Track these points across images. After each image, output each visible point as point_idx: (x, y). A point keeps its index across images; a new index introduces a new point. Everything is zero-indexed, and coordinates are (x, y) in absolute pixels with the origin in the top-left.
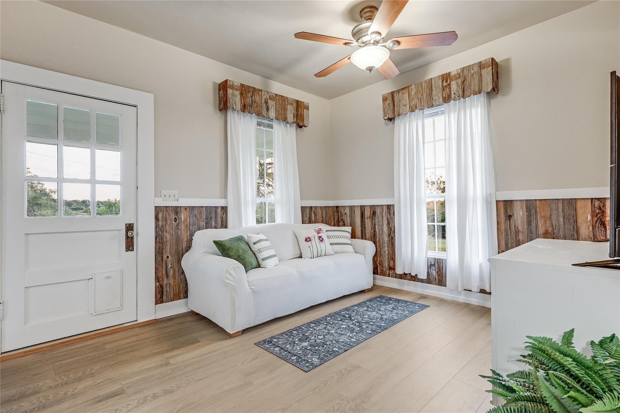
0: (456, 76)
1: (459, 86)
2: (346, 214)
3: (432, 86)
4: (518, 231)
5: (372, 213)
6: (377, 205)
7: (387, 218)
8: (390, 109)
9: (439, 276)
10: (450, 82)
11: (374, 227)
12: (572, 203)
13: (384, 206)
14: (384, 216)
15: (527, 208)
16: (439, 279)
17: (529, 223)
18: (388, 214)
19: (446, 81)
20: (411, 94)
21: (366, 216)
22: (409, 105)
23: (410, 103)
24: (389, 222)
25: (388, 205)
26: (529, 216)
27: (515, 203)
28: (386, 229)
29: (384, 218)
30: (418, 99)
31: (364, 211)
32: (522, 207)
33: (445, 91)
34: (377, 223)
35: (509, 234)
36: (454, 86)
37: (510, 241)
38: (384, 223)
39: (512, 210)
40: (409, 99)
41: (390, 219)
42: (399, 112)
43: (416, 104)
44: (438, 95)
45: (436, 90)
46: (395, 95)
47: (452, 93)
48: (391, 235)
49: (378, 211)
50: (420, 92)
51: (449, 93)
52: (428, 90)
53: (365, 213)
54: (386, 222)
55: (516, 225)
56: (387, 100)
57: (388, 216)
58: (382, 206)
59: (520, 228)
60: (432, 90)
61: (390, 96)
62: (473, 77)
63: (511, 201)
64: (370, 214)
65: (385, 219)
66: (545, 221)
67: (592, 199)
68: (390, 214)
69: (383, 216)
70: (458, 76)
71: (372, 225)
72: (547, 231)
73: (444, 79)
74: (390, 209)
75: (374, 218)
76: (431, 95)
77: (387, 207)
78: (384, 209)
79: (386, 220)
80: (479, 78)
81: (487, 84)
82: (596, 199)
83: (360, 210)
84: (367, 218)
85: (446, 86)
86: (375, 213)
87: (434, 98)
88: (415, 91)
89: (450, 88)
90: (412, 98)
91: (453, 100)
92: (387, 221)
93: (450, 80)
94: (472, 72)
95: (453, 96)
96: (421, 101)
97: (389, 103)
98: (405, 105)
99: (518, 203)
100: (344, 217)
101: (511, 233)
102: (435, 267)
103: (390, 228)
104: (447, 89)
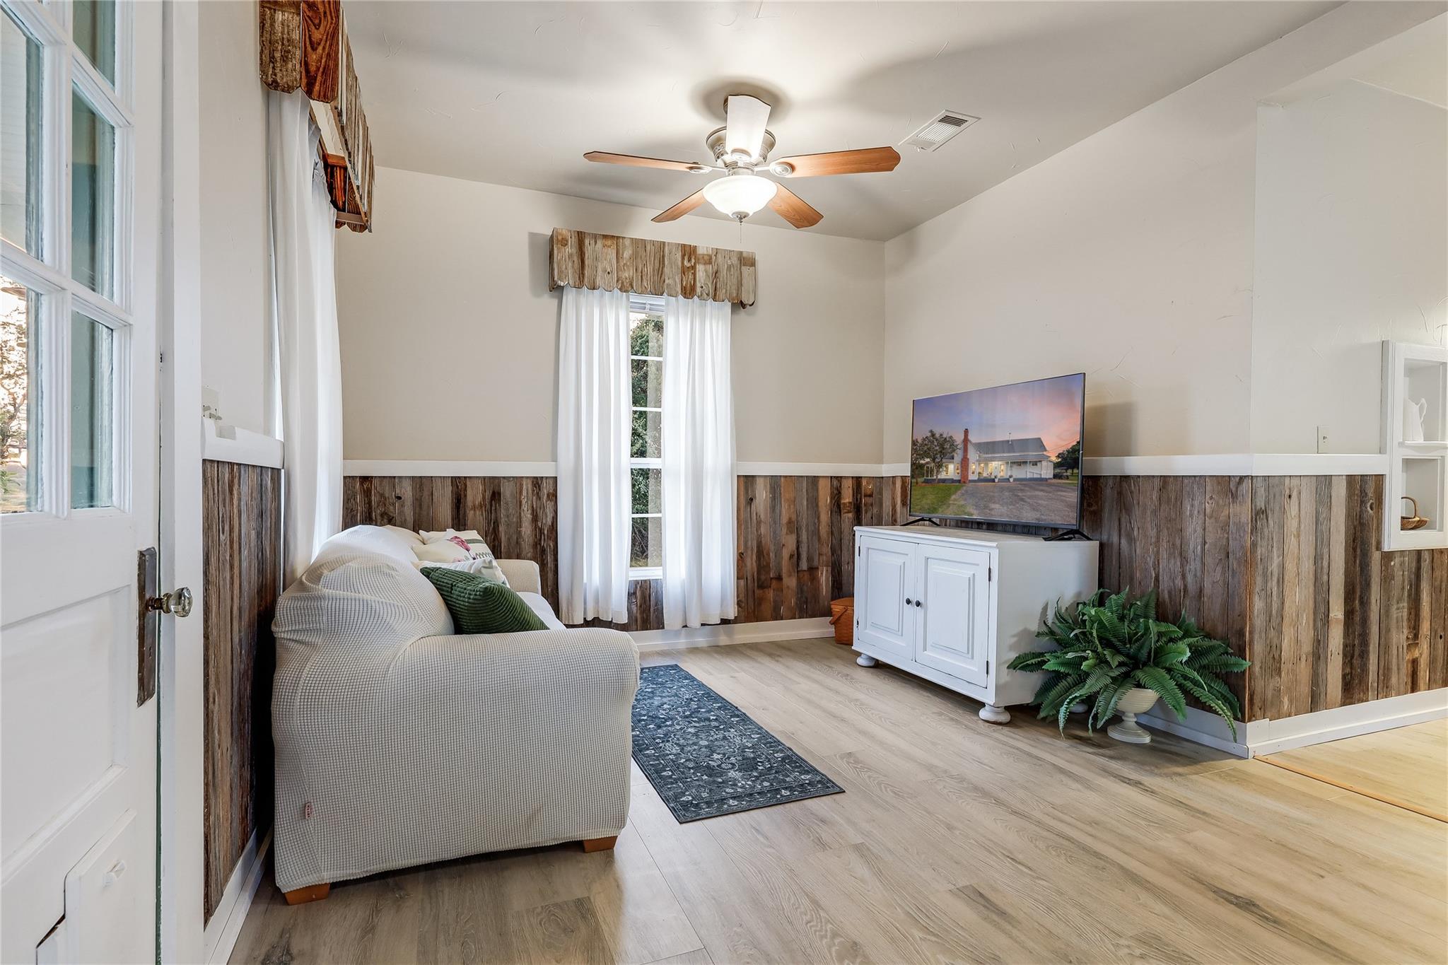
0: (706, 258)
1: (708, 276)
2: (399, 498)
3: (663, 256)
4: (761, 521)
5: (488, 495)
6: (504, 478)
7: (533, 507)
8: (573, 267)
9: (642, 612)
10: (695, 264)
11: (494, 528)
12: (814, 480)
13: (524, 479)
14: (524, 502)
15: (771, 487)
16: (642, 618)
17: (773, 508)
18: (534, 498)
19: (689, 260)
20: (623, 255)
21: (469, 504)
22: (617, 276)
23: (620, 273)
24: (537, 516)
25: (536, 478)
26: (774, 499)
27: (757, 479)
28: (529, 532)
29: (525, 507)
30: (636, 270)
31: (465, 490)
32: (765, 486)
33: (687, 276)
34: (503, 520)
35: (750, 526)
36: (701, 274)
37: (750, 537)
38: (524, 519)
39: (754, 491)
40: (617, 262)
41: (540, 509)
42: (594, 282)
43: (631, 277)
44: (673, 277)
45: (672, 267)
46: (587, 242)
47: (698, 285)
48: (540, 544)
49: (507, 491)
50: (641, 257)
51: (692, 282)
52: (657, 261)
53: (465, 496)
54: (529, 516)
55: (758, 511)
56: (566, 245)
57: (534, 503)
58: (518, 480)
59: (762, 517)
60: (664, 264)
61: (573, 237)
62: (730, 271)
63: (753, 477)
64: (484, 498)
65: (526, 509)
66: (789, 506)
67: (831, 477)
68: (539, 498)
69: (521, 502)
70: (709, 261)
71: (489, 524)
72: (790, 519)
73: (685, 255)
74: (539, 486)
75: (493, 508)
76: (662, 274)
77: (533, 482)
78: (524, 487)
79: (530, 512)
80: (738, 277)
81: (749, 292)
82: (834, 477)
83: (450, 488)
84: (474, 508)
85: (688, 268)
86: (496, 495)
87: (667, 281)
88: (630, 252)
89: (694, 274)
90: (624, 264)
91: (699, 297)
92: (532, 514)
93: (695, 259)
94: (729, 262)
95: (698, 290)
96: (642, 276)
97: (571, 255)
98: (609, 273)
99: (762, 479)
100: (391, 508)
101: (751, 525)
102: (636, 598)
103: (539, 528)
104: (690, 274)
